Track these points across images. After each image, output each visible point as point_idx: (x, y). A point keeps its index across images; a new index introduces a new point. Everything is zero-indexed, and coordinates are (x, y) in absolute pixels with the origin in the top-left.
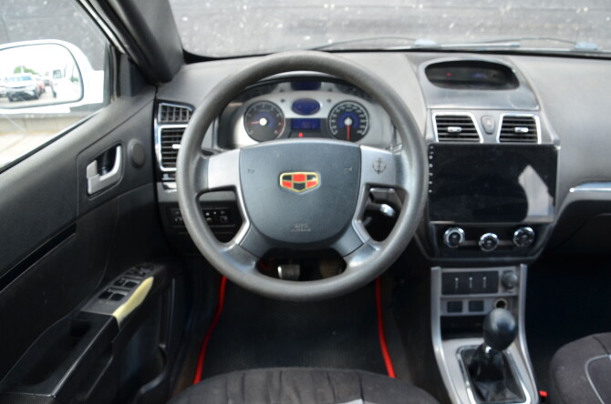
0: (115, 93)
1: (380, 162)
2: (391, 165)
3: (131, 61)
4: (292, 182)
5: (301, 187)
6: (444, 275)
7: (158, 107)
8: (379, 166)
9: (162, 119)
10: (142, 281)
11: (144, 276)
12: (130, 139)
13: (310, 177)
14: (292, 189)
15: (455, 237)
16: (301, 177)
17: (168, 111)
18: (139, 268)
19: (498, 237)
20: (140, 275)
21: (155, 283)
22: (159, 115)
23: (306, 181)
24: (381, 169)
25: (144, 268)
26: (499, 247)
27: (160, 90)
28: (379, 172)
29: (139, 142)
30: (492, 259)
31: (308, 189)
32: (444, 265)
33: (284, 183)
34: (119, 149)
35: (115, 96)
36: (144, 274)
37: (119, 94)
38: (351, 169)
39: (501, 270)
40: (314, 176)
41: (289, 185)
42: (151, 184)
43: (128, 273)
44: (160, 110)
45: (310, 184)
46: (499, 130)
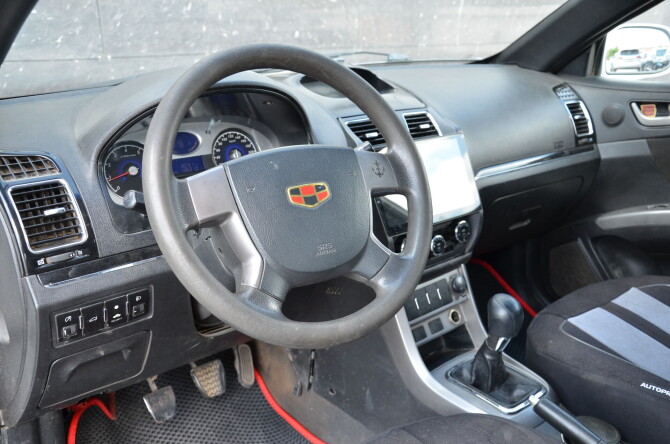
1: (377, 164)
4: (302, 196)
5: (312, 200)
8: (378, 169)
13: (318, 188)
14: (303, 205)
16: (310, 189)
19: (444, 238)
23: (317, 194)
24: (381, 171)
28: (380, 174)
30: (440, 266)
31: (321, 201)
33: (293, 199)
38: (355, 175)
39: (447, 276)
41: (299, 200)
45: (321, 196)
46: (408, 129)
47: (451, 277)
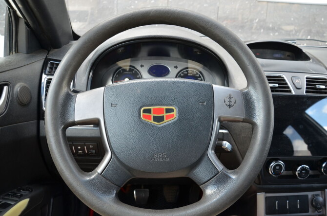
0: (14, 50)
1: (230, 97)
2: (240, 101)
3: (27, 24)
4: (152, 115)
5: (159, 119)
6: (266, 198)
7: (47, 63)
8: (230, 101)
9: (49, 72)
10: (17, 202)
11: (21, 198)
12: (19, 82)
13: (168, 111)
14: (152, 121)
15: (278, 168)
16: (161, 111)
17: (55, 66)
18: (19, 190)
19: (311, 168)
20: (17, 197)
21: (30, 203)
22: (48, 69)
23: (165, 115)
24: (232, 104)
25: (23, 190)
26: (311, 176)
27: (51, 53)
28: (230, 106)
29: (26, 85)
30: (303, 185)
31: (166, 122)
32: (267, 191)
33: (144, 116)
34: (5, 88)
35: (14, 52)
36: (21, 195)
37: (17, 51)
38: (205, 104)
39: (310, 194)
40: (172, 110)
41: (149, 118)
42: (35, 121)
43: (8, 195)
44: (49, 66)
45: (168, 117)
46: (305, 86)
47: (313, 196)
